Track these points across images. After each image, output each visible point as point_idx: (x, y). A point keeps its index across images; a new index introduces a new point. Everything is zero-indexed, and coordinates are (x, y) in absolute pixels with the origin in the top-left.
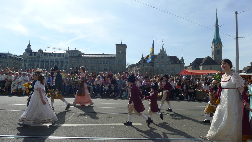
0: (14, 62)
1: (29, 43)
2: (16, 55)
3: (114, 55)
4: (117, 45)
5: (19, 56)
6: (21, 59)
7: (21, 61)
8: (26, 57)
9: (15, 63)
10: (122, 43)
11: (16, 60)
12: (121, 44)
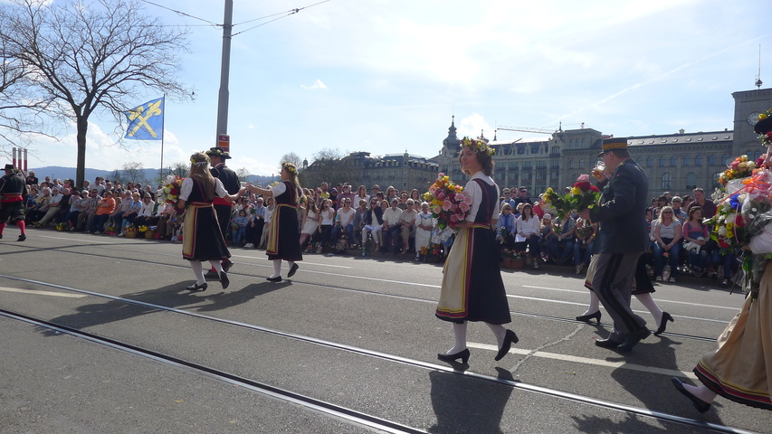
0: (420, 176)
1: (453, 123)
2: (423, 159)
3: (726, 131)
4: (736, 95)
5: (431, 160)
6: (435, 169)
7: (434, 174)
8: (446, 162)
9: (420, 179)
10: (759, 83)
11: (424, 170)
12: (757, 88)
